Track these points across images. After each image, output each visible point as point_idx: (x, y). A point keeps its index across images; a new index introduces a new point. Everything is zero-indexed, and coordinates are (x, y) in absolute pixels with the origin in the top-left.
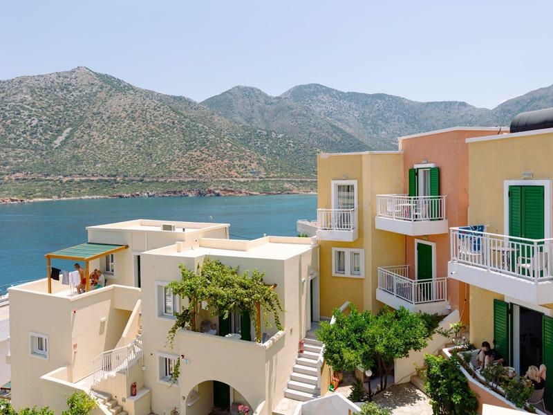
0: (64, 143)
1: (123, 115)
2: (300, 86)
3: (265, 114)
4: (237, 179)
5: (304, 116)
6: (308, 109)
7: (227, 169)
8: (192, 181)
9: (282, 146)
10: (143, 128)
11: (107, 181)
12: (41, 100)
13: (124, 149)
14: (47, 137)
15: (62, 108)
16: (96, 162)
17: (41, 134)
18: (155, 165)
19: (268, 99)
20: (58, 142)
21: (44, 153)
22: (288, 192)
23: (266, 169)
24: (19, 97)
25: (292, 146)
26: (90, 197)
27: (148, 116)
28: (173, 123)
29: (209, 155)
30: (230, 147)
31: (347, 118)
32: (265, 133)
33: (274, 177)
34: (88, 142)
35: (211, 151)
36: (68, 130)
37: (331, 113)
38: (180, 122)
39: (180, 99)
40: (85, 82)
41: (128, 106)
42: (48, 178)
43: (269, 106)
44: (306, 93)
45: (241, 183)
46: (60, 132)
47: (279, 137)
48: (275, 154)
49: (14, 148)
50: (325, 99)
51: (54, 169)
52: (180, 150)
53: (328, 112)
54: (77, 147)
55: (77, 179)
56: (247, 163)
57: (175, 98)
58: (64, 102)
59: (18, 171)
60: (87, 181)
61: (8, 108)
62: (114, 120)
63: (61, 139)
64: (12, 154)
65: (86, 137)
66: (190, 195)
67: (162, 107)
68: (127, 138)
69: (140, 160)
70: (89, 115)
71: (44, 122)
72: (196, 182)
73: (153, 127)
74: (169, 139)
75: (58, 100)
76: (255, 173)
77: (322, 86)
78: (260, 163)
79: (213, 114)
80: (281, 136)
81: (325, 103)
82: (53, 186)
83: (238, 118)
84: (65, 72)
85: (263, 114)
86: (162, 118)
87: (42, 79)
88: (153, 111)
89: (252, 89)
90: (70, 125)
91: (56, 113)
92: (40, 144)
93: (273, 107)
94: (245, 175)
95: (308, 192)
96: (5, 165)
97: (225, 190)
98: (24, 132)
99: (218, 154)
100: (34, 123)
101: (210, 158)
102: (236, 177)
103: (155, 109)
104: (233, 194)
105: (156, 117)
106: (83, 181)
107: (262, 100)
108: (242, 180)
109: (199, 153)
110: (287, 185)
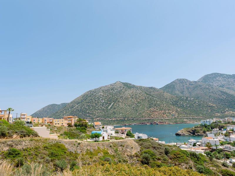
0: (111, 107)
1: (129, 97)
2: (207, 75)
3: (189, 89)
4: (165, 118)
5: (207, 88)
6: (209, 85)
7: (163, 114)
8: (149, 119)
9: (192, 103)
10: (135, 101)
11: (122, 120)
12: (105, 94)
13: (129, 109)
14: (107, 106)
15: (111, 96)
16: (120, 114)
17: (105, 105)
18: (138, 114)
19: (190, 83)
20: (109, 107)
21: (105, 111)
22: (185, 122)
23: (178, 114)
24: (100, 94)
25: (197, 102)
26: (116, 125)
27: (137, 96)
28: (146, 98)
29: (157, 109)
30: (165, 106)
31: (233, 87)
32: (185, 98)
33: (181, 117)
34: (118, 107)
35: (158, 108)
36: (113, 103)
37: (224, 85)
38: (148, 98)
39: (151, 88)
40: (119, 87)
41: (131, 94)
42: (106, 119)
43: (191, 86)
44: (211, 78)
45: (166, 119)
46: (110, 104)
47: (191, 99)
48: (188, 107)
49: (97, 110)
50: (220, 79)
51: (108, 116)
52: (147, 108)
53: (222, 85)
54: (115, 109)
55: (113, 119)
56: (171, 112)
57: (150, 88)
58: (112, 94)
59: (98, 117)
60: (116, 120)
61: (96, 98)
62: (127, 99)
63: (111, 106)
64: (97, 112)
65: (118, 105)
66: (148, 124)
67: (142, 93)
68: (130, 105)
69: (134, 112)
70: (119, 98)
71: (106, 101)
72: (150, 119)
73: (139, 100)
74: (144, 104)
75: (110, 93)
76: (173, 115)
77: (218, 74)
78: (177, 111)
79: (164, 92)
80: (192, 99)
81: (220, 81)
82: (107, 122)
83: (177, 92)
84: (113, 84)
85: (188, 89)
86: (142, 97)
87: (106, 87)
88: (139, 95)
89: (183, 79)
90: (113, 102)
91: (110, 98)
92: (104, 108)
93: (193, 86)
94: (169, 116)
95: (194, 122)
96: (95, 116)
97: (160, 122)
98: (100, 105)
99: (160, 109)
100: (103, 102)
101: (157, 110)
102: (165, 117)
103: (140, 94)
104: (163, 124)
105: (140, 96)
106: (115, 120)
107: (188, 84)
108: (167, 118)
109: (153, 109)
110: (185, 120)
